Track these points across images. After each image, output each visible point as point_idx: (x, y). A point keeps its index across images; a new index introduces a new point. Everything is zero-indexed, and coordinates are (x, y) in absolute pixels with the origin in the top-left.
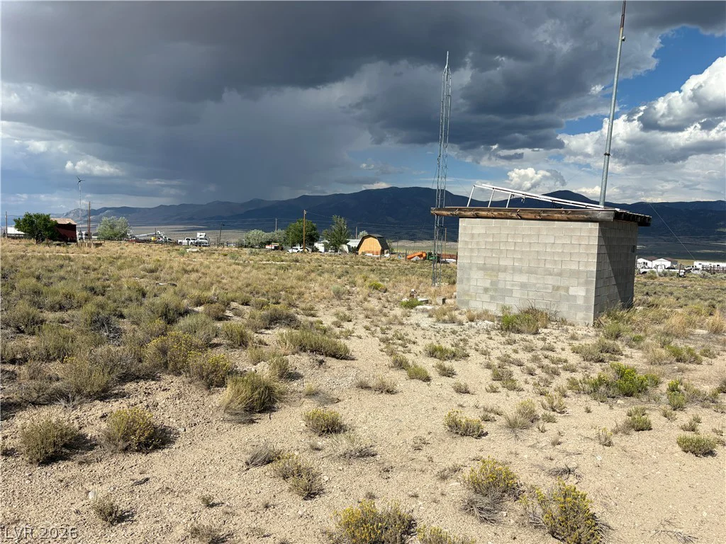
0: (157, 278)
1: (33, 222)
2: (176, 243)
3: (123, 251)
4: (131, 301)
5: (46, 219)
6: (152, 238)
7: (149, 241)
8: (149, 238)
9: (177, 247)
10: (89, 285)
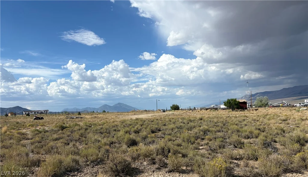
0: (288, 124)
1: (230, 102)
2: (293, 106)
3: (268, 112)
4: (278, 135)
5: (235, 100)
6: (281, 105)
7: (279, 106)
8: (279, 105)
9: (294, 108)
10: (258, 128)
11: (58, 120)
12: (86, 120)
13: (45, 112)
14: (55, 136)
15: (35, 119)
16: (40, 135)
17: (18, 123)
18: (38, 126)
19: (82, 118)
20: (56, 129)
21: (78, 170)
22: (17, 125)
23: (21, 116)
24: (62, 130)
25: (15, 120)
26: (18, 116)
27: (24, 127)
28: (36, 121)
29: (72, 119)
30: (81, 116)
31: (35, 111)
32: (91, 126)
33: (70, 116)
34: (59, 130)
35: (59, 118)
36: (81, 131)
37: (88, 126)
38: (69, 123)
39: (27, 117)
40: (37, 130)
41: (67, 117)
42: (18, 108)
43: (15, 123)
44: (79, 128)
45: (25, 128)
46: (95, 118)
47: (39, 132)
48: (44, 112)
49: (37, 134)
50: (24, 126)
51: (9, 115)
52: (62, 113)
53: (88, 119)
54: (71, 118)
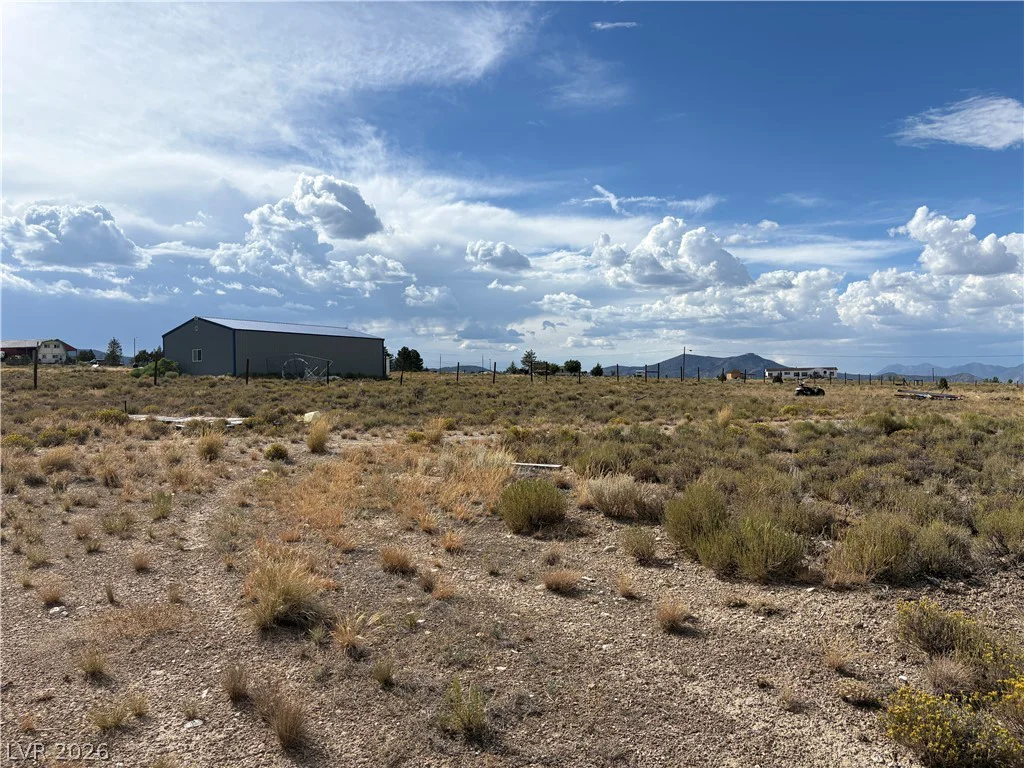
11: (870, 401)
12: (969, 406)
13: (825, 372)
14: (868, 450)
15: (800, 393)
16: (821, 442)
17: (754, 401)
18: (812, 413)
19: (954, 398)
20: (867, 428)
21: (967, 576)
22: (754, 407)
23: (758, 381)
24: (888, 434)
25: (745, 392)
26: (750, 381)
27: (773, 413)
28: (803, 398)
29: (916, 401)
30: (952, 393)
31: (796, 369)
32: (992, 429)
33: (911, 389)
34: (878, 434)
35: (874, 395)
36: (957, 445)
37: (983, 429)
38: (910, 413)
39: (777, 384)
40: (812, 428)
41: (899, 393)
42: (752, 358)
43: (748, 401)
44: (949, 432)
45: (776, 416)
46: (1006, 404)
47: (816, 431)
48: (822, 374)
49: (810, 438)
50: (771, 411)
51: (729, 376)
52: (880, 378)
53: (979, 403)
54: (912, 397)
